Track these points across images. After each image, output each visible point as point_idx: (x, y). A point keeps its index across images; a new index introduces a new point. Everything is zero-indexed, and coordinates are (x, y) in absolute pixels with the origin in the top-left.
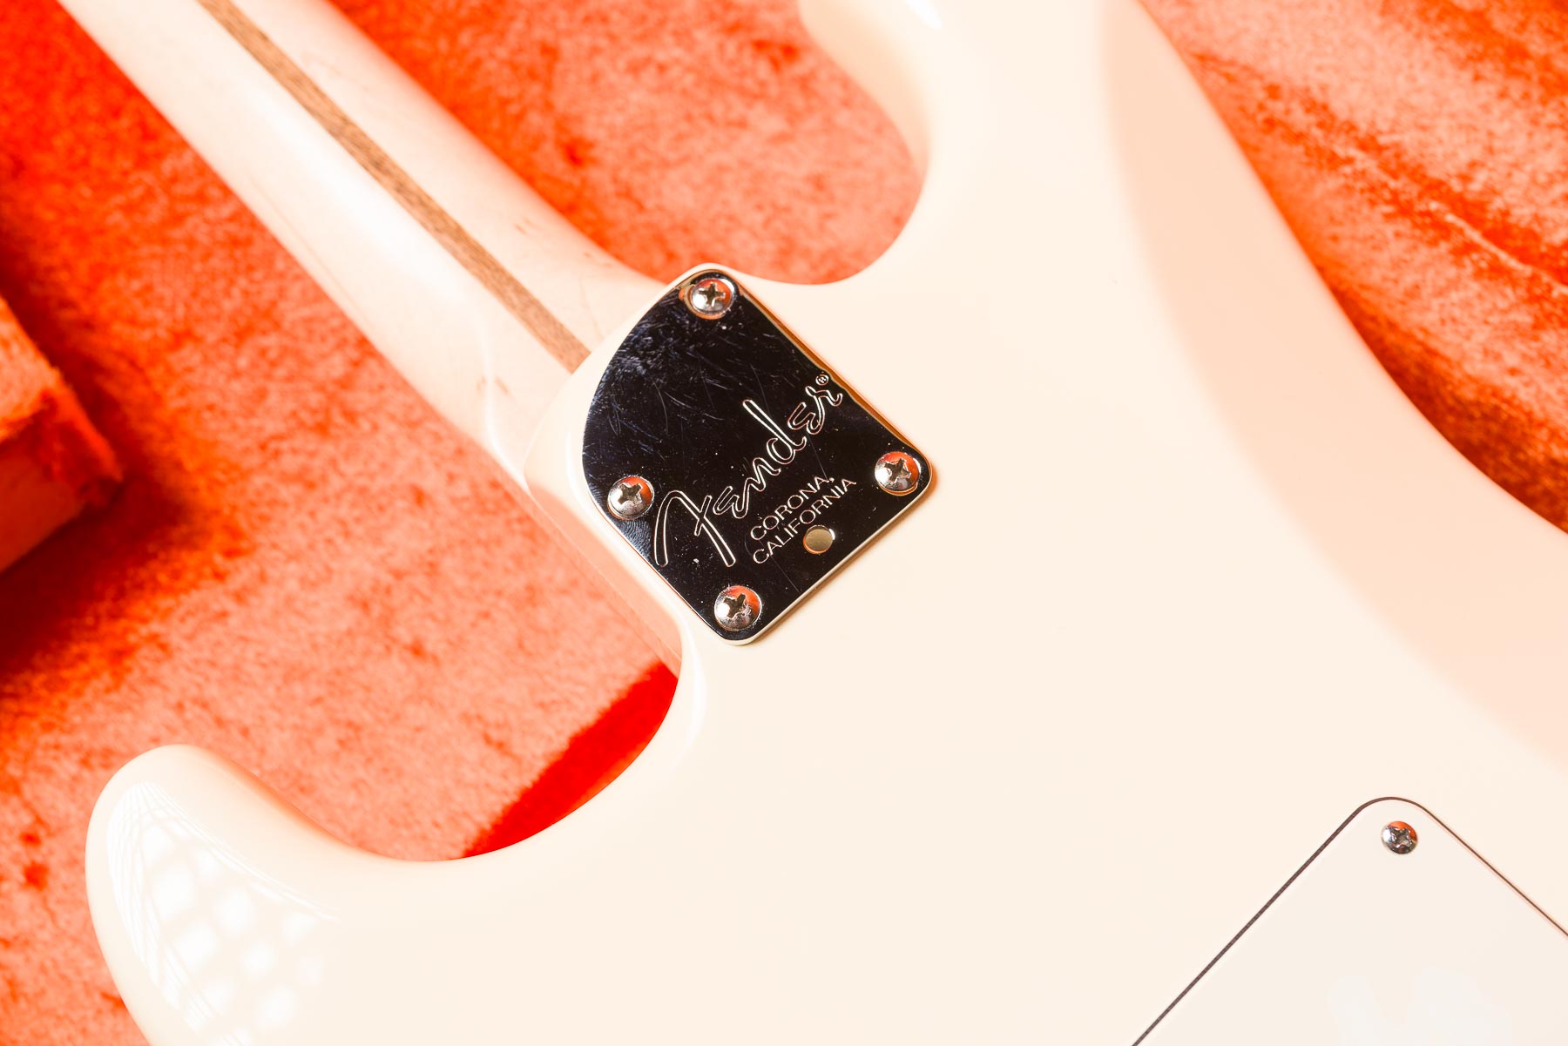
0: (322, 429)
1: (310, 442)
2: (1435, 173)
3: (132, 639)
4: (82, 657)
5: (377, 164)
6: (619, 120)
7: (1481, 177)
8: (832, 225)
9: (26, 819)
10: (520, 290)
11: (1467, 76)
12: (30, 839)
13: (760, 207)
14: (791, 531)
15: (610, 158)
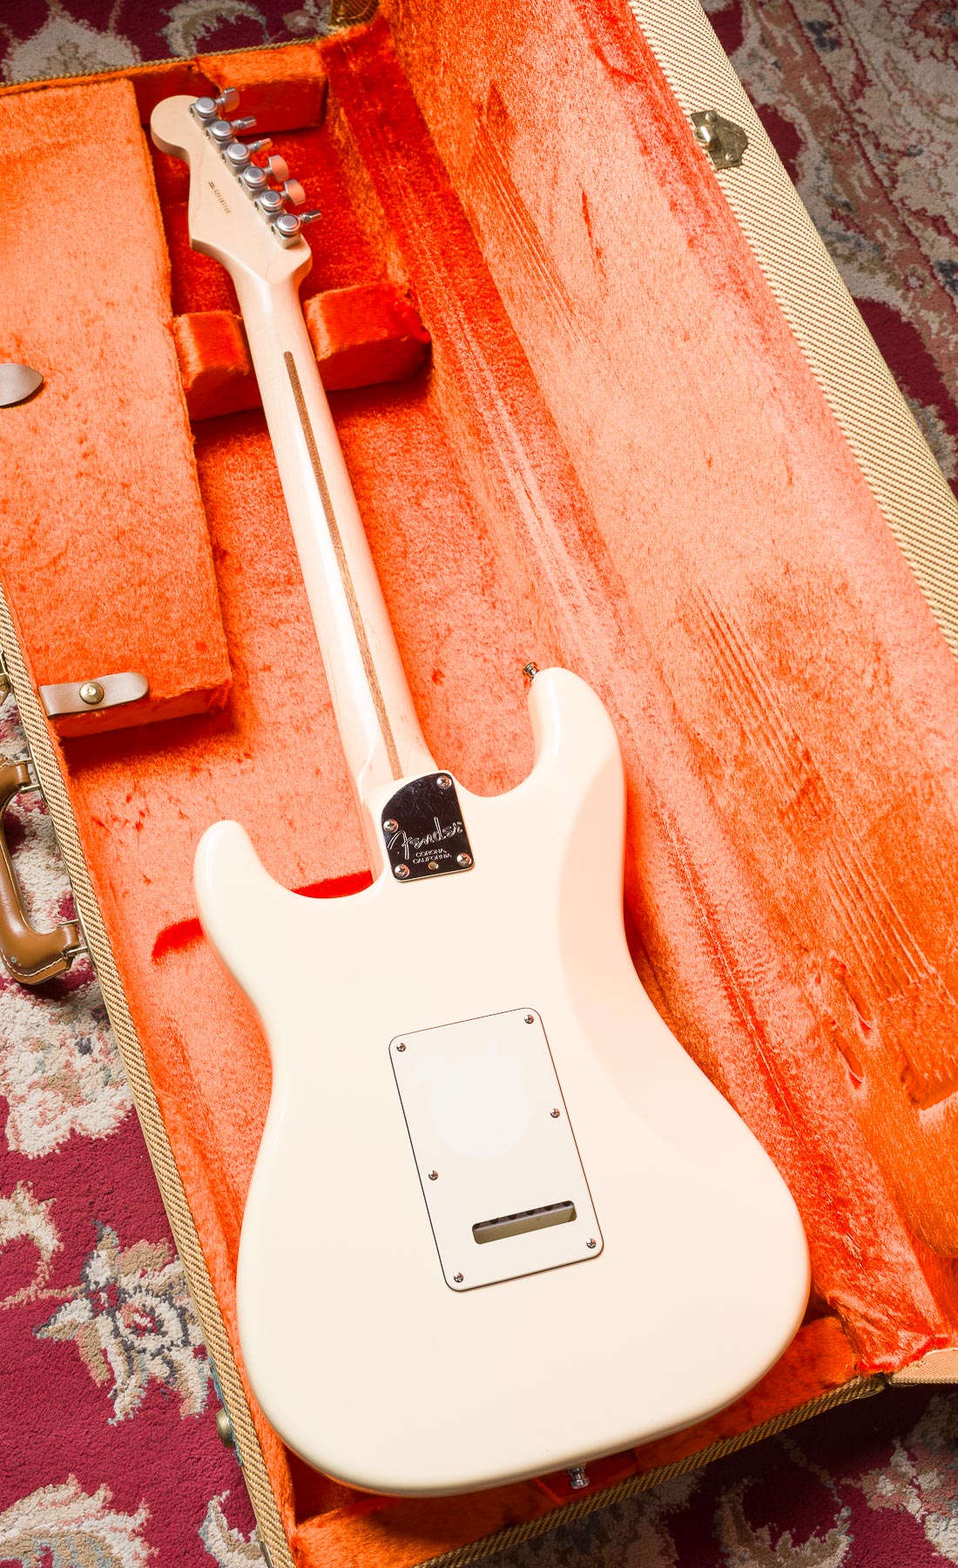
0: (297, 729)
1: (292, 732)
2: (693, 860)
3: (202, 766)
4: (183, 764)
5: (370, 672)
6: (459, 673)
7: (706, 870)
8: (510, 755)
9: (143, 808)
10: (392, 740)
11: (721, 837)
12: (142, 814)
13: (488, 734)
14: (427, 859)
15: (446, 684)
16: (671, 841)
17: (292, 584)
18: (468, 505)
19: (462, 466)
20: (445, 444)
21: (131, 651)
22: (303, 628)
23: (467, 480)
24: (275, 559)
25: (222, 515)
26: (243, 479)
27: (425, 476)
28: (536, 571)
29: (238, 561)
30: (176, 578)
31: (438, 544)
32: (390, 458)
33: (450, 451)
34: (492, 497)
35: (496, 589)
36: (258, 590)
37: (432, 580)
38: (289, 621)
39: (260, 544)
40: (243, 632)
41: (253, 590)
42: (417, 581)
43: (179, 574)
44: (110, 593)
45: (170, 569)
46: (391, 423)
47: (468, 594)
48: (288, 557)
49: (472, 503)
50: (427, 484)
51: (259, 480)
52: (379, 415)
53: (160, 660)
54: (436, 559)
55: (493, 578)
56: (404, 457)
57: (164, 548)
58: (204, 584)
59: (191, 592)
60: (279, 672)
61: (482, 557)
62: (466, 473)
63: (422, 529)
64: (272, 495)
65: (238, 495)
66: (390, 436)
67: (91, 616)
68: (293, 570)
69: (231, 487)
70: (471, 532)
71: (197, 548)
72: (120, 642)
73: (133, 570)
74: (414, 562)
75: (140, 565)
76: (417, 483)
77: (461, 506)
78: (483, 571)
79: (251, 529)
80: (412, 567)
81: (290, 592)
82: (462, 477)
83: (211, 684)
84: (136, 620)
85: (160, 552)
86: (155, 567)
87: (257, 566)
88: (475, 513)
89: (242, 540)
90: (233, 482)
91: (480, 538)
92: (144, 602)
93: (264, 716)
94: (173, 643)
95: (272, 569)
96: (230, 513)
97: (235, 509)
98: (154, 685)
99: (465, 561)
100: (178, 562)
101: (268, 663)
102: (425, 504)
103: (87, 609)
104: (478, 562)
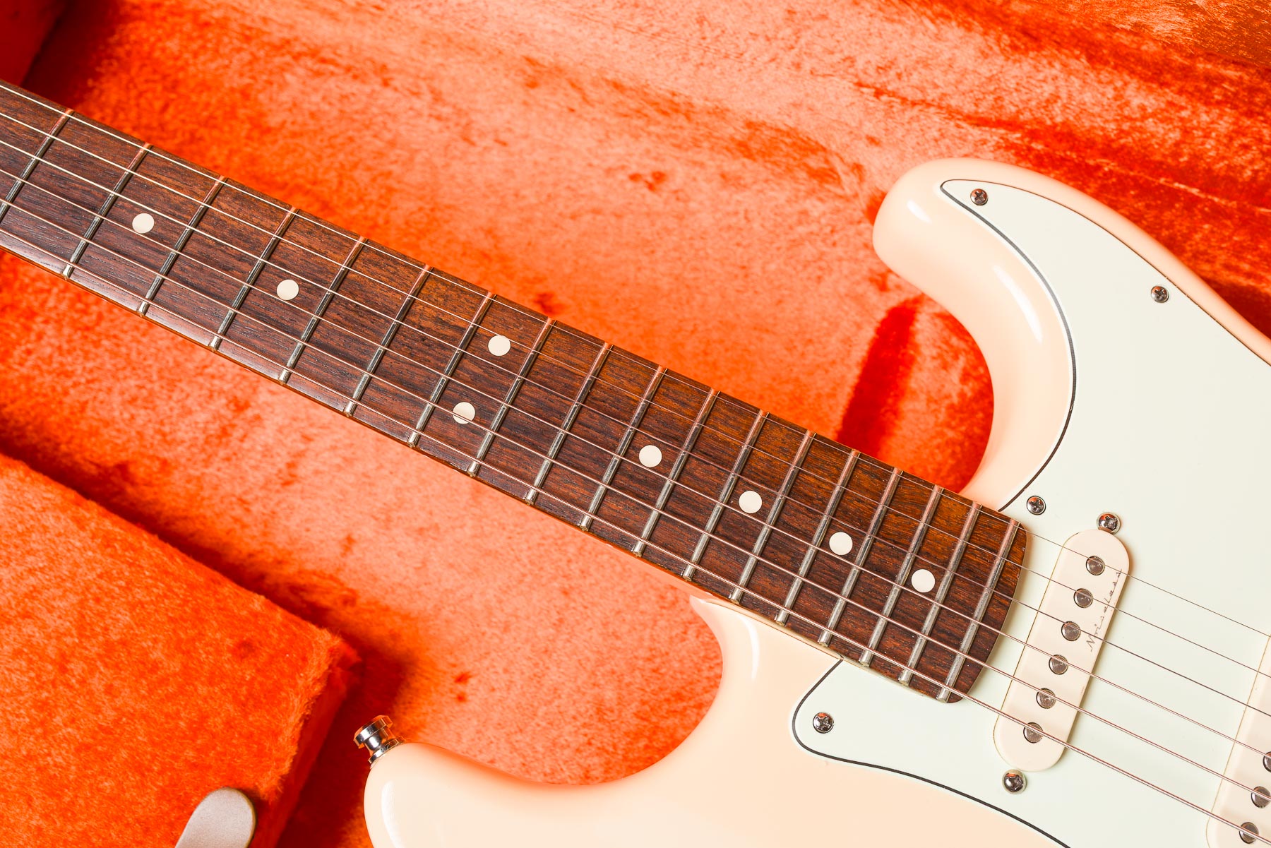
6: (563, 269)
7: (1186, 151)
15: (570, 301)
16: (1098, 167)
17: (247, 405)
18: (323, 61)
19: (259, 25)
20: (207, 24)
21: (161, 773)
22: (328, 442)
23: (286, 34)
24: (189, 402)
25: (60, 426)
26: (29, 352)
27: (232, 90)
28: (515, 38)
29: (151, 458)
30: (98, 600)
31: (348, 148)
32: (167, 116)
33: (223, 24)
34: (345, 15)
35: (480, 121)
36: (217, 463)
37: (396, 198)
38: (301, 454)
39: (149, 403)
40: (265, 534)
41: (211, 470)
42: (381, 221)
43: (94, 589)
44: (39, 731)
45: (74, 599)
46: (115, 74)
47: (457, 166)
48: (200, 379)
49: (327, 54)
50: (245, 94)
51: (50, 330)
52: (90, 83)
53: (214, 736)
54: (369, 169)
55: (459, 112)
56: (180, 96)
57: (32, 580)
58: (144, 562)
59: (140, 594)
60: (366, 531)
61: (418, 104)
62: (273, 28)
63: (308, 155)
64: (87, 329)
65: (48, 378)
66: (133, 93)
67: (52, 794)
68: (226, 387)
69: (28, 379)
70: (367, 89)
71: (73, 526)
72: (134, 778)
73: (30, 661)
74: (349, 204)
75: (29, 642)
76: (234, 107)
77: (318, 74)
78: (439, 118)
79: (116, 399)
80: (354, 212)
81: (258, 418)
82: (277, 35)
83: (316, 681)
84: (117, 722)
85: (33, 594)
86: (52, 621)
87: (180, 435)
88: (344, 62)
89: (122, 425)
90: (24, 371)
91: (386, 83)
92: (97, 684)
93: (417, 606)
94: (203, 690)
95: (202, 417)
96: (66, 412)
97: (67, 400)
98: (249, 779)
99: (402, 129)
100: (73, 576)
101: (342, 536)
102: (273, 121)
103: (35, 792)
104: (419, 115)
